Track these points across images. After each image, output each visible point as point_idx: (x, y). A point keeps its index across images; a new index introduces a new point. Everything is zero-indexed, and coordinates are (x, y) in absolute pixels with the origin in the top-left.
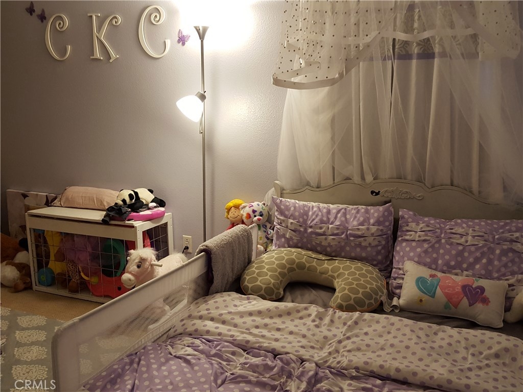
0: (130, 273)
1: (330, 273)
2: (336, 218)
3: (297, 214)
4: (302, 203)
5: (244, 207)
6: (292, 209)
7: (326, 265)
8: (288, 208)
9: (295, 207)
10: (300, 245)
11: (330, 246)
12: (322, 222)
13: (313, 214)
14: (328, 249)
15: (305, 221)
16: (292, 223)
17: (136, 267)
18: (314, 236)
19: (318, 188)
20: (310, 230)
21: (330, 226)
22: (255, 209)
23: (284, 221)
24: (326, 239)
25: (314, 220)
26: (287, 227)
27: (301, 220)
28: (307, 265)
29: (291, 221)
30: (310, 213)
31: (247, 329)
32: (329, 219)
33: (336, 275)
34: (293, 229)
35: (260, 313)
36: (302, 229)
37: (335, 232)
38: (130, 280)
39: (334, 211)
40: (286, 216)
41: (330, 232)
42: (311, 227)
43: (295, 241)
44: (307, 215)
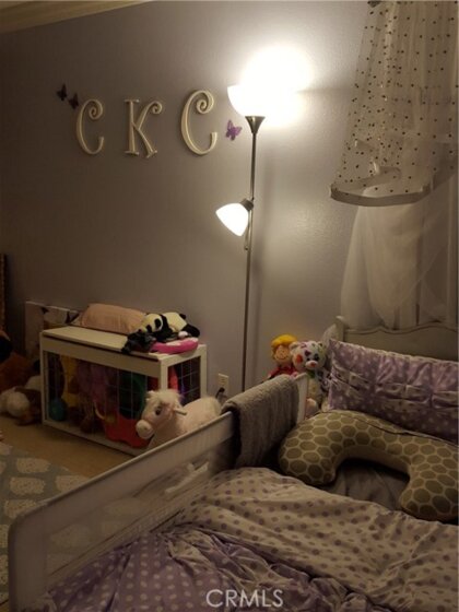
0: (146, 420)
1: (403, 454)
2: (416, 375)
3: (362, 365)
4: (370, 350)
5: (296, 346)
6: (356, 358)
7: (398, 442)
8: (349, 356)
9: (360, 356)
10: (363, 407)
11: (405, 413)
12: (396, 379)
13: (385, 366)
14: (404, 418)
15: (373, 376)
16: (354, 377)
17: (154, 413)
18: (384, 397)
19: (395, 329)
20: (378, 389)
21: (408, 386)
22: (309, 351)
23: (343, 373)
24: (400, 403)
25: (384, 375)
26: (347, 382)
27: (367, 374)
28: (372, 438)
29: (353, 374)
30: (381, 366)
31: (278, 530)
32: (406, 376)
33: (411, 457)
34: (355, 385)
35: (297, 507)
36: (368, 387)
37: (415, 395)
38: (146, 429)
39: (415, 366)
40: (346, 367)
41: (406, 395)
42: (380, 385)
43: (357, 402)
44: (376, 368)
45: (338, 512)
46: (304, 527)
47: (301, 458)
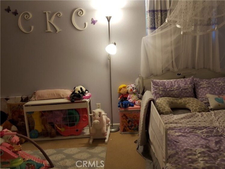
1: (183, 103)
2: (175, 84)
3: (162, 84)
6: (160, 83)
7: (180, 101)
8: (158, 83)
9: (160, 82)
10: (165, 96)
11: (176, 94)
12: (171, 86)
13: (167, 83)
15: (165, 87)
16: (162, 88)
18: (170, 92)
20: (168, 90)
21: (175, 87)
23: (158, 88)
24: (174, 92)
25: (168, 86)
26: (160, 90)
27: (164, 86)
28: (174, 102)
29: (161, 87)
30: (166, 84)
32: (173, 85)
33: (186, 103)
34: (162, 90)
36: (165, 90)
37: (177, 89)
38: (98, 122)
39: (173, 82)
40: (158, 86)
41: (175, 89)
42: (168, 89)
43: (163, 95)
45: (192, 116)
46: (190, 121)
47: (166, 110)
